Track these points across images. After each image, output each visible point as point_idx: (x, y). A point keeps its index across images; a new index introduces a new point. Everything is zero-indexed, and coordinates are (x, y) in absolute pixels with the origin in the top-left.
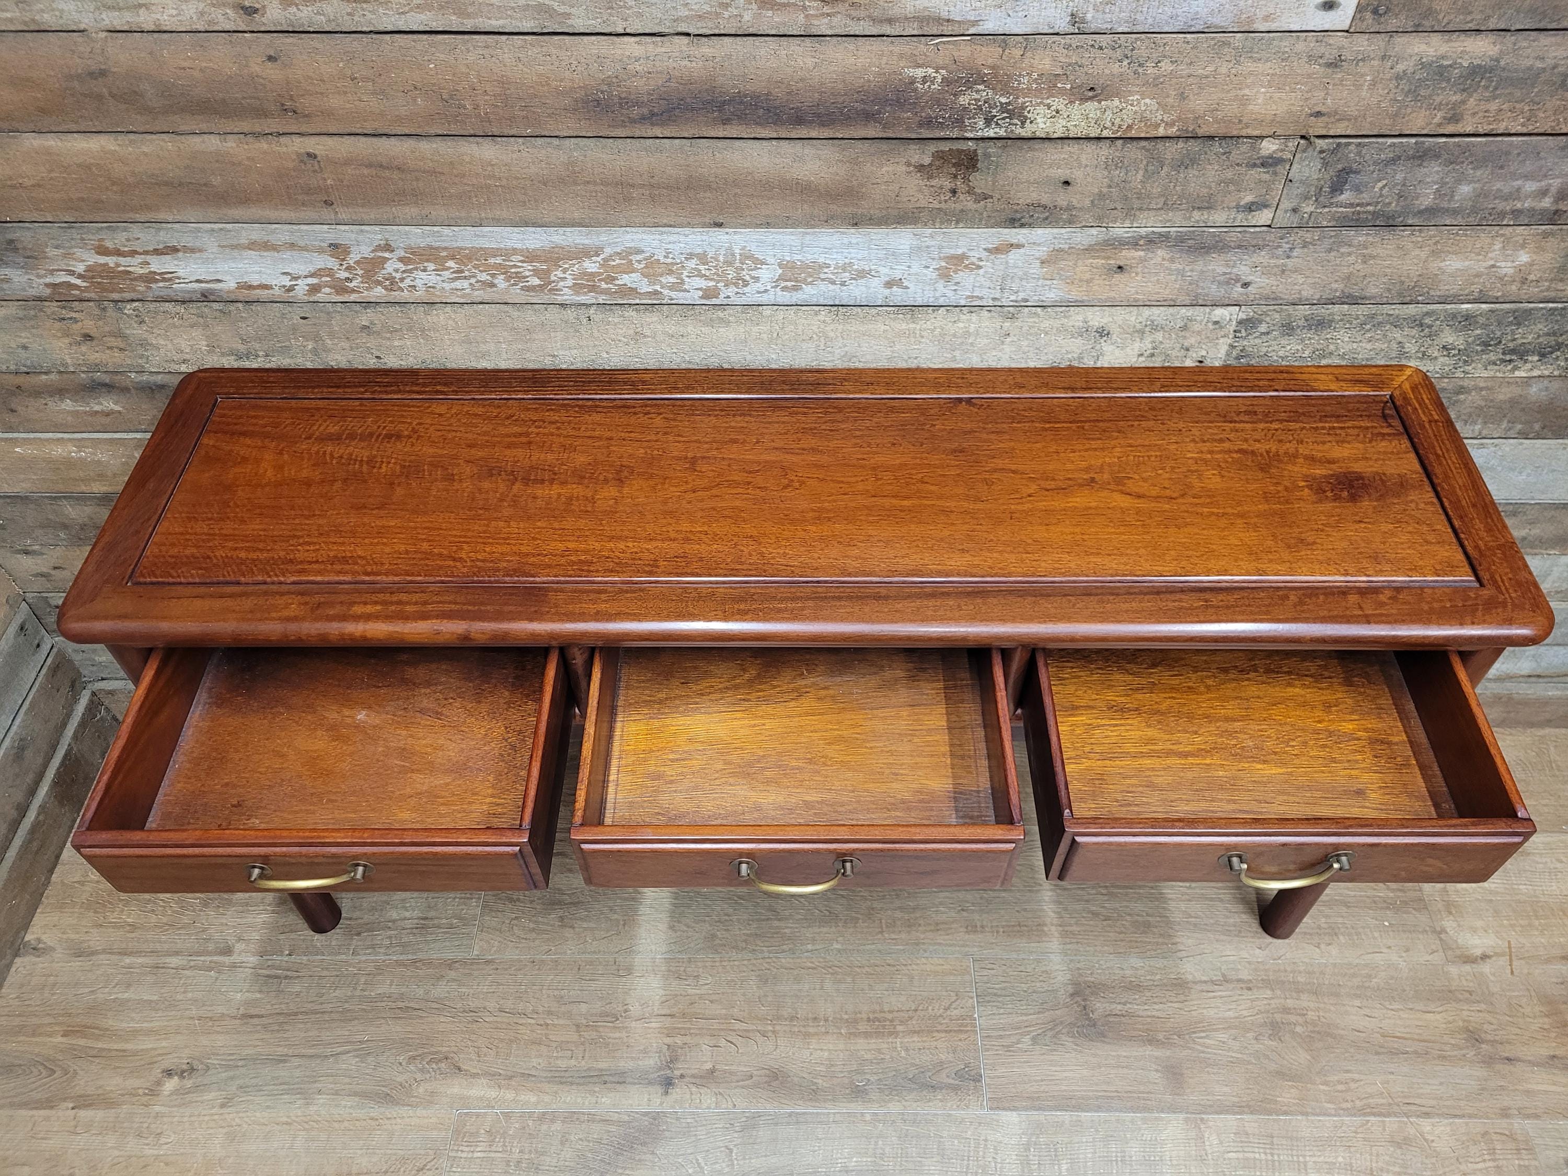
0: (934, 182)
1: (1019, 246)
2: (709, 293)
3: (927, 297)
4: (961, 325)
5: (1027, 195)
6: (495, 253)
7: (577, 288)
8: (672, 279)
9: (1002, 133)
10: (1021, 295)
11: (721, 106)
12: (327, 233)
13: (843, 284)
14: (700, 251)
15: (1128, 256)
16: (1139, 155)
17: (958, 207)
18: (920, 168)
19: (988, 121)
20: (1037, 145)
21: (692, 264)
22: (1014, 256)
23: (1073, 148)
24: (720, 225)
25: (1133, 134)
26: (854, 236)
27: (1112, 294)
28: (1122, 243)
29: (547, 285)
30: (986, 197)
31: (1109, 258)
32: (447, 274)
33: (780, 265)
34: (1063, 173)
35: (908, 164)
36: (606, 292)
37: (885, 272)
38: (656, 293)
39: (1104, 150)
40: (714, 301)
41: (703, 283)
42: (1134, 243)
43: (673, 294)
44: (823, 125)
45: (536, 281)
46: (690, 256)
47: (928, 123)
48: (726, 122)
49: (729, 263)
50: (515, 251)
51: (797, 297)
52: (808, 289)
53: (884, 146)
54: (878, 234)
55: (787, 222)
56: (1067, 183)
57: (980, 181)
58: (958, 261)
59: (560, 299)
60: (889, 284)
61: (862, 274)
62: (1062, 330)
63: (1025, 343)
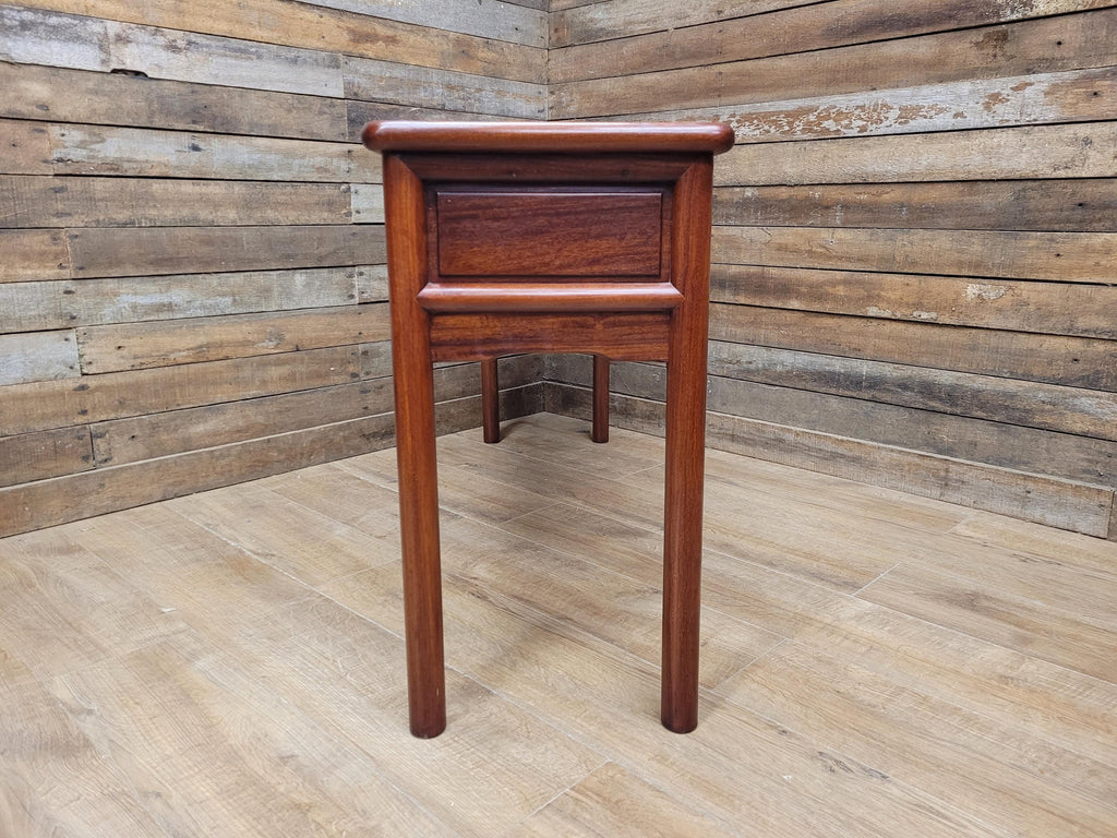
0: (985, 51)
1: (1031, 84)
2: (863, 129)
3: (976, 123)
4: (995, 140)
5: (1035, 53)
6: (773, 113)
7: (803, 130)
8: (846, 122)
9: (1020, 16)
10: (1033, 117)
11: (883, 23)
12: (714, 111)
13: (931, 117)
14: (862, 104)
15: (1100, 85)
16: (1103, 19)
17: (998, 65)
18: (977, 44)
19: (1012, 12)
20: (1041, 22)
21: (857, 112)
22: (1028, 91)
23: (1062, 20)
24: (875, 89)
25: (1096, 6)
26: (939, 88)
27: (1091, 112)
28: (1095, 77)
29: (791, 131)
30: (1013, 57)
31: (1087, 88)
32: (753, 127)
33: (900, 109)
34: (1056, 37)
35: (971, 42)
36: (816, 132)
37: (955, 109)
38: (838, 130)
39: (1080, 19)
40: (865, 134)
41: (861, 123)
42: (1104, 76)
43: (845, 131)
44: (929, 25)
45: (787, 128)
46: (858, 107)
47: (981, 16)
48: (884, 31)
49: (875, 110)
50: (782, 112)
51: (906, 129)
52: (912, 123)
53: (958, 34)
54: (951, 85)
55: (907, 85)
56: (1059, 43)
57: (1009, 48)
58: (996, 98)
59: (795, 138)
60: (956, 116)
61: (941, 110)
62: (1060, 139)
63: (1035, 151)
